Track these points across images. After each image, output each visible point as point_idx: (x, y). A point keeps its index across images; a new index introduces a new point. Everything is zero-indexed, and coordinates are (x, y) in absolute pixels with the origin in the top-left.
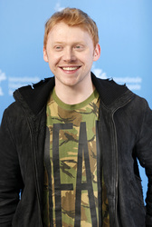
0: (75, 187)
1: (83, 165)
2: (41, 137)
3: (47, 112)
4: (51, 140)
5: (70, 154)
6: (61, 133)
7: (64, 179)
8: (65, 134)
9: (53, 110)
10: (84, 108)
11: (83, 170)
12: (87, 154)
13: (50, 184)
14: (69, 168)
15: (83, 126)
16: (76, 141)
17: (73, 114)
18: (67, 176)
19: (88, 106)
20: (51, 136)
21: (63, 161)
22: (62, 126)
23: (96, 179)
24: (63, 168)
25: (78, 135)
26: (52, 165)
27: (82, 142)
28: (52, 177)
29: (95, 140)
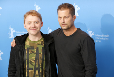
0: (34, 69)
1: (37, 62)
2: (23, 52)
3: (25, 44)
5: (32, 58)
6: (30, 50)
7: (30, 66)
9: (27, 43)
10: (38, 43)
11: (37, 63)
12: (38, 58)
13: (26, 68)
14: (32, 62)
15: (37, 49)
16: (35, 53)
18: (31, 65)
19: (40, 42)
20: (26, 52)
21: (30, 60)
23: (41, 66)
24: (30, 62)
25: (36, 52)
26: (26, 61)
27: (37, 54)
28: (26, 65)
29: (41, 53)
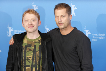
0: (31, 66)
1: (34, 59)
4: (24, 50)
7: (28, 63)
8: (29, 49)
9: (25, 41)
10: (36, 41)
11: (34, 61)
12: (35, 56)
13: (23, 65)
14: (29, 60)
15: (35, 47)
16: (32, 51)
20: (24, 49)
21: (27, 57)
23: (38, 64)
24: (27, 60)
25: (33, 49)
26: (24, 58)
27: (34, 51)
29: (39, 51)
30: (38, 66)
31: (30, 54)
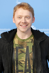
0: (24, 71)
1: (27, 62)
2: (11, 51)
3: (14, 42)
4: (15, 53)
6: (19, 50)
7: (20, 68)
10: (28, 41)
11: (27, 65)
12: (29, 58)
13: (15, 70)
14: (22, 64)
15: (27, 48)
16: (25, 53)
17: (24, 43)
18: (21, 67)
19: (30, 40)
20: (15, 51)
21: (20, 61)
22: (20, 48)
23: (32, 68)
24: (20, 64)
25: (26, 51)
26: (15, 62)
27: (27, 53)
28: (15, 67)
29: (32, 53)
30: (32, 71)
31: (22, 57)
